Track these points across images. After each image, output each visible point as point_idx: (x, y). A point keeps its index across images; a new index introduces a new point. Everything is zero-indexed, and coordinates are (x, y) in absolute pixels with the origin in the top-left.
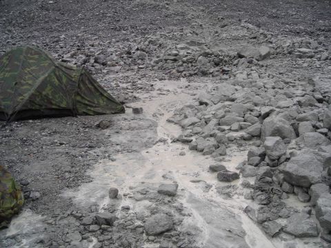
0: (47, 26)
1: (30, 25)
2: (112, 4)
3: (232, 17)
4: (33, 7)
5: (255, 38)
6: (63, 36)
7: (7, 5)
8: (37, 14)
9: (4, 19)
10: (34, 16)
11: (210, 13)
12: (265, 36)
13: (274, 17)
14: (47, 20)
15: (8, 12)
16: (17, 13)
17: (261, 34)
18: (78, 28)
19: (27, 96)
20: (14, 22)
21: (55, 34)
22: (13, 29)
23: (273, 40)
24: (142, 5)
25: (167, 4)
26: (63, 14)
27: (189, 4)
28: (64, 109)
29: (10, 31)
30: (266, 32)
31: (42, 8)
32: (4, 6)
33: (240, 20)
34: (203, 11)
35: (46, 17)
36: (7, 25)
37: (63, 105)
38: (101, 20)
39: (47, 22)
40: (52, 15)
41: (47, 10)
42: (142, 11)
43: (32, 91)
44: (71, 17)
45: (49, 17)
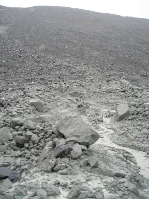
2: (41, 64)
3: (116, 75)
5: (124, 91)
11: (102, 72)
12: (133, 90)
13: (144, 76)
17: (130, 88)
23: (139, 94)
24: (60, 66)
25: (76, 66)
30: (134, 87)
33: (120, 77)
34: (98, 70)
42: (58, 69)
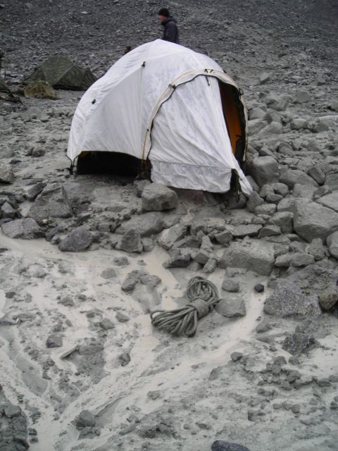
0: (77, 42)
1: (58, 40)
4: (63, 18)
6: (93, 55)
7: (31, 14)
8: (66, 26)
9: (28, 31)
10: (63, 29)
14: (77, 35)
15: (33, 23)
16: (43, 25)
18: (114, 47)
19: (59, 79)
20: (38, 36)
21: (85, 53)
22: (38, 44)
26: (97, 29)
27: (256, 25)
28: (76, 87)
29: (34, 46)
31: (73, 19)
32: (27, 14)
35: (77, 32)
36: (30, 38)
37: (76, 85)
38: (141, 39)
39: (78, 38)
40: (84, 29)
41: (79, 22)
43: (62, 76)
44: (107, 33)
45: (81, 32)
